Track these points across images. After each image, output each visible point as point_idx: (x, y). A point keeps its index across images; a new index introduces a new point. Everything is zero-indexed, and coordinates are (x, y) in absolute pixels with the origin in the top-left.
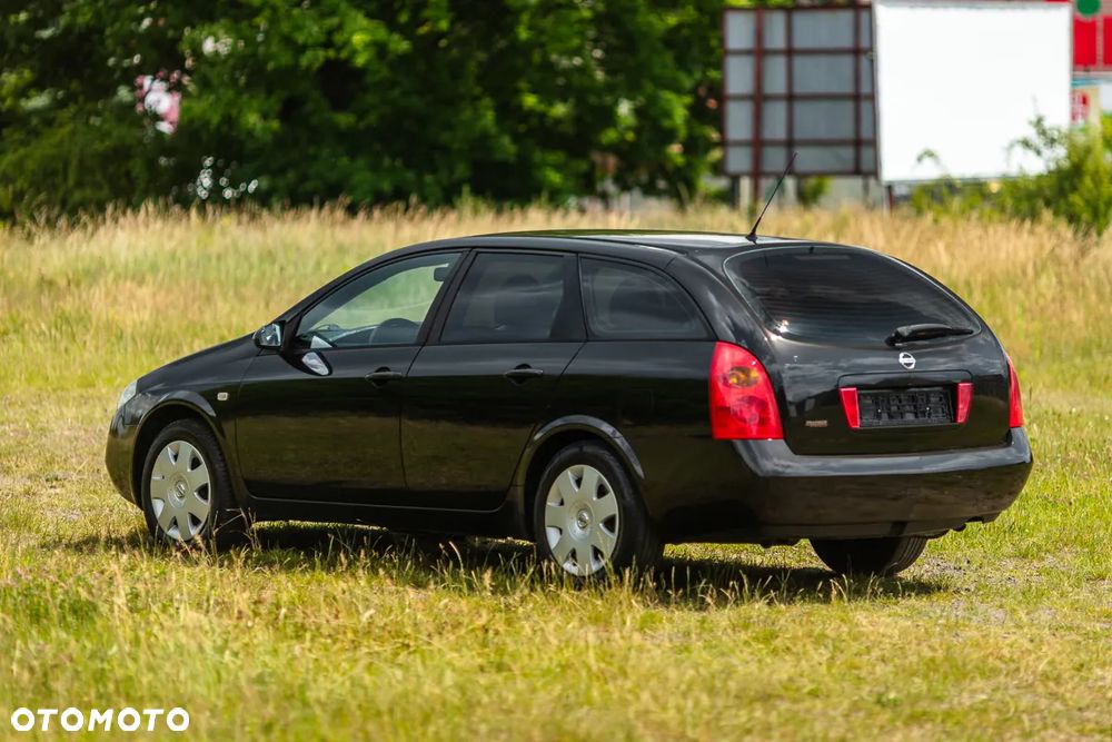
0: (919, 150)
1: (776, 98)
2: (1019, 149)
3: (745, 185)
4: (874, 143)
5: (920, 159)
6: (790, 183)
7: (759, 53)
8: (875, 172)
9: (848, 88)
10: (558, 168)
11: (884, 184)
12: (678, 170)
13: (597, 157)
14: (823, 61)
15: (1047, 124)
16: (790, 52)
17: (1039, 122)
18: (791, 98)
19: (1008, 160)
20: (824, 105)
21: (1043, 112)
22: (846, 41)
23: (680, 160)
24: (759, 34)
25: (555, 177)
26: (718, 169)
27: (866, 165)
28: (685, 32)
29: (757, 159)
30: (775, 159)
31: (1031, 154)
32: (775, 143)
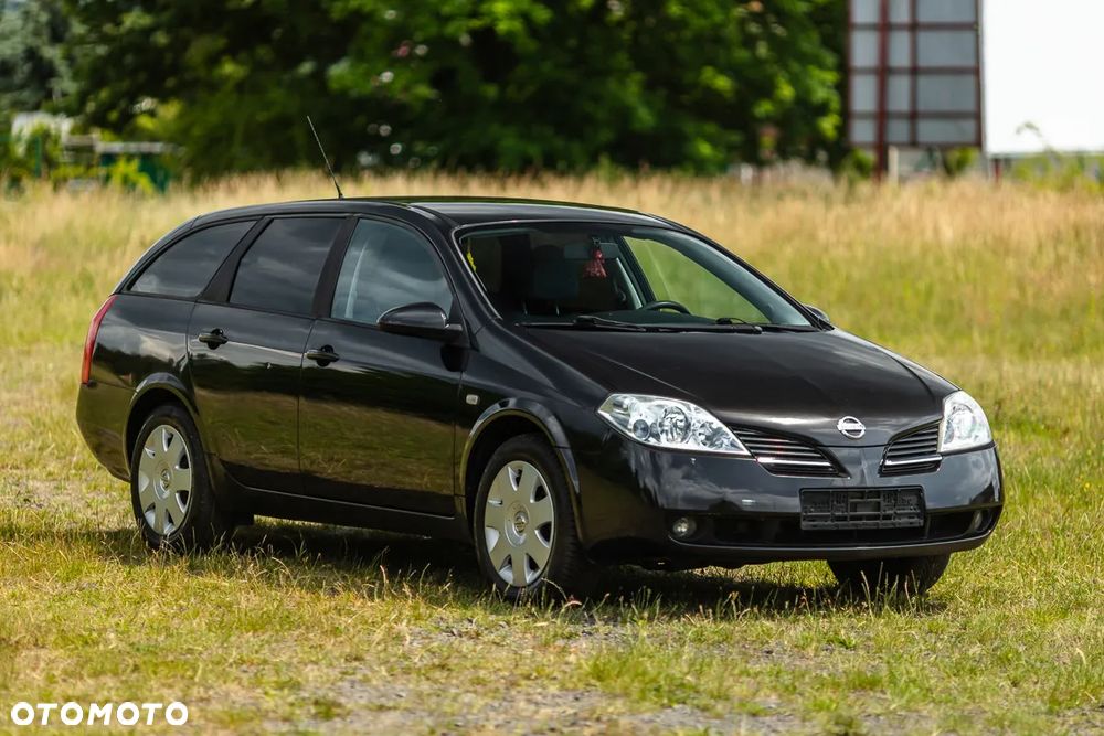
1: (900, 71)
5: (1018, 131)
7: (884, 27)
11: (989, 156)
14: (946, 36)
16: (914, 27)
18: (914, 71)
20: (946, 79)
24: (884, 9)
25: (705, 149)
29: (882, 131)
30: (898, 130)
32: (899, 116)
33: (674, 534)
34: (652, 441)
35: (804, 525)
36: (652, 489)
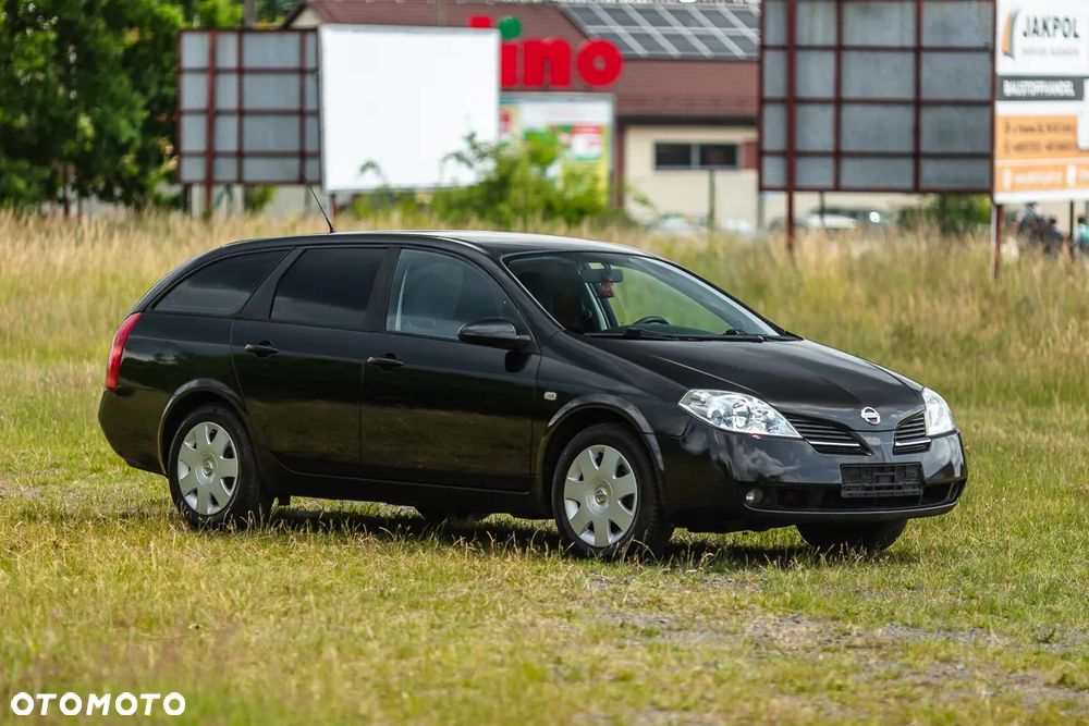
0: (362, 162)
1: (227, 113)
2: (452, 163)
3: (197, 194)
4: (318, 155)
5: (362, 170)
6: (238, 191)
7: (213, 71)
8: (320, 182)
9: (294, 105)
10: (22, 174)
11: (328, 192)
12: (133, 178)
13: (58, 165)
14: (271, 80)
15: (479, 139)
16: (241, 71)
17: (471, 138)
18: (241, 113)
19: (442, 171)
20: (271, 120)
21: (475, 128)
22: (292, 61)
23: (135, 170)
24: (213, 54)
25: (20, 184)
26: (172, 177)
27: (311, 174)
28: (142, 51)
29: (210, 170)
30: (226, 170)
31: (463, 167)
32: (226, 155)
33: (748, 502)
34: (723, 426)
35: (844, 494)
36: (727, 462)
